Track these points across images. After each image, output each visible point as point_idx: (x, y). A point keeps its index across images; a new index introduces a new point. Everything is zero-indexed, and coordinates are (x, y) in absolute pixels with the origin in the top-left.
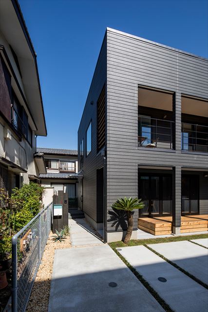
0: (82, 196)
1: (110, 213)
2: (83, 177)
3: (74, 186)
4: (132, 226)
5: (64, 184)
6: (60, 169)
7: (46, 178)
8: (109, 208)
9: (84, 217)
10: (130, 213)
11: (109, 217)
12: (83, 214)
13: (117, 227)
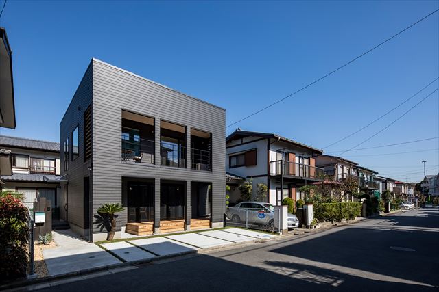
0: (67, 204)
1: (96, 216)
2: (68, 183)
3: (53, 191)
4: (115, 226)
5: (37, 189)
6: (31, 168)
7: (12, 181)
8: (95, 212)
9: (69, 228)
10: (113, 216)
11: (94, 220)
12: (68, 225)
13: (102, 228)
